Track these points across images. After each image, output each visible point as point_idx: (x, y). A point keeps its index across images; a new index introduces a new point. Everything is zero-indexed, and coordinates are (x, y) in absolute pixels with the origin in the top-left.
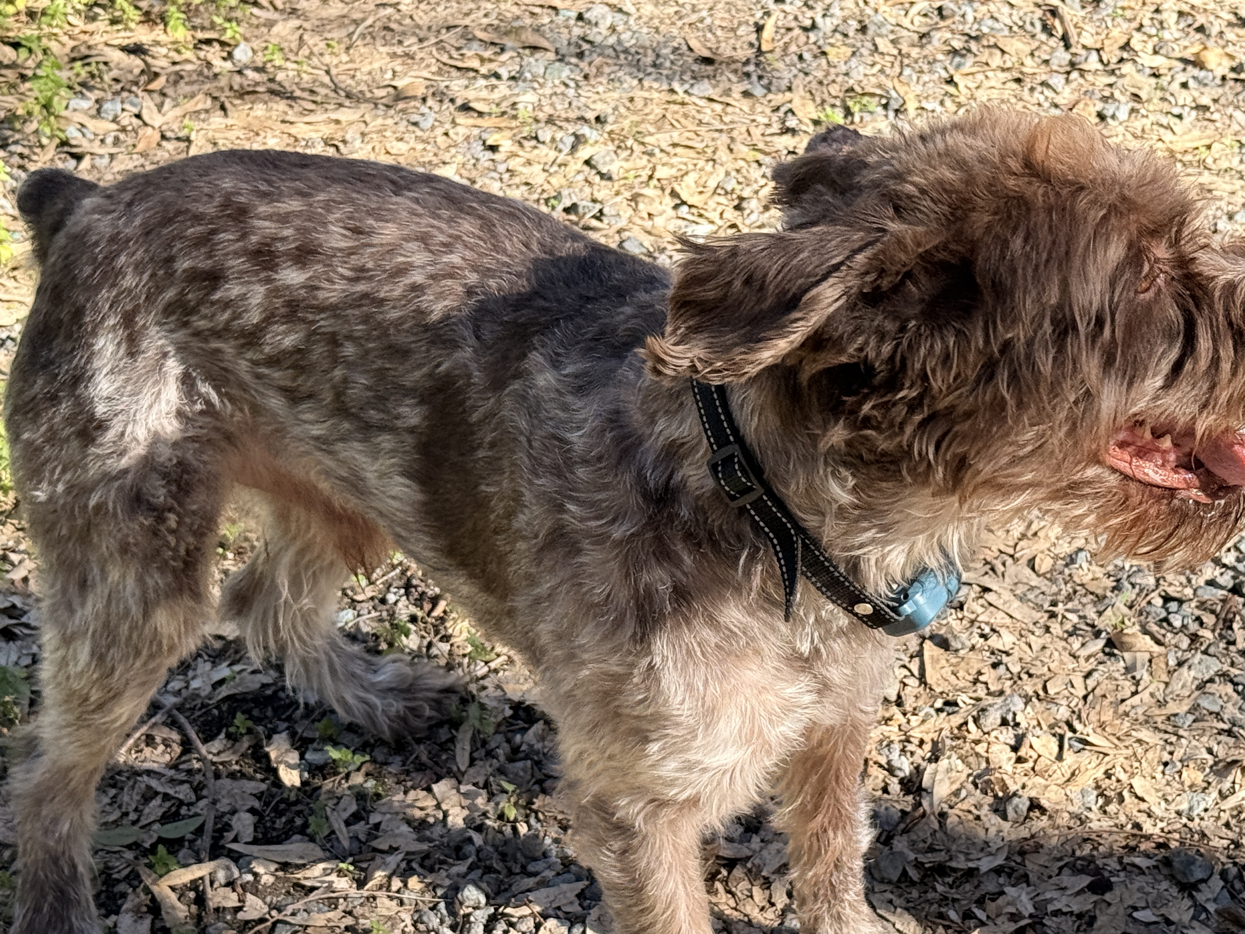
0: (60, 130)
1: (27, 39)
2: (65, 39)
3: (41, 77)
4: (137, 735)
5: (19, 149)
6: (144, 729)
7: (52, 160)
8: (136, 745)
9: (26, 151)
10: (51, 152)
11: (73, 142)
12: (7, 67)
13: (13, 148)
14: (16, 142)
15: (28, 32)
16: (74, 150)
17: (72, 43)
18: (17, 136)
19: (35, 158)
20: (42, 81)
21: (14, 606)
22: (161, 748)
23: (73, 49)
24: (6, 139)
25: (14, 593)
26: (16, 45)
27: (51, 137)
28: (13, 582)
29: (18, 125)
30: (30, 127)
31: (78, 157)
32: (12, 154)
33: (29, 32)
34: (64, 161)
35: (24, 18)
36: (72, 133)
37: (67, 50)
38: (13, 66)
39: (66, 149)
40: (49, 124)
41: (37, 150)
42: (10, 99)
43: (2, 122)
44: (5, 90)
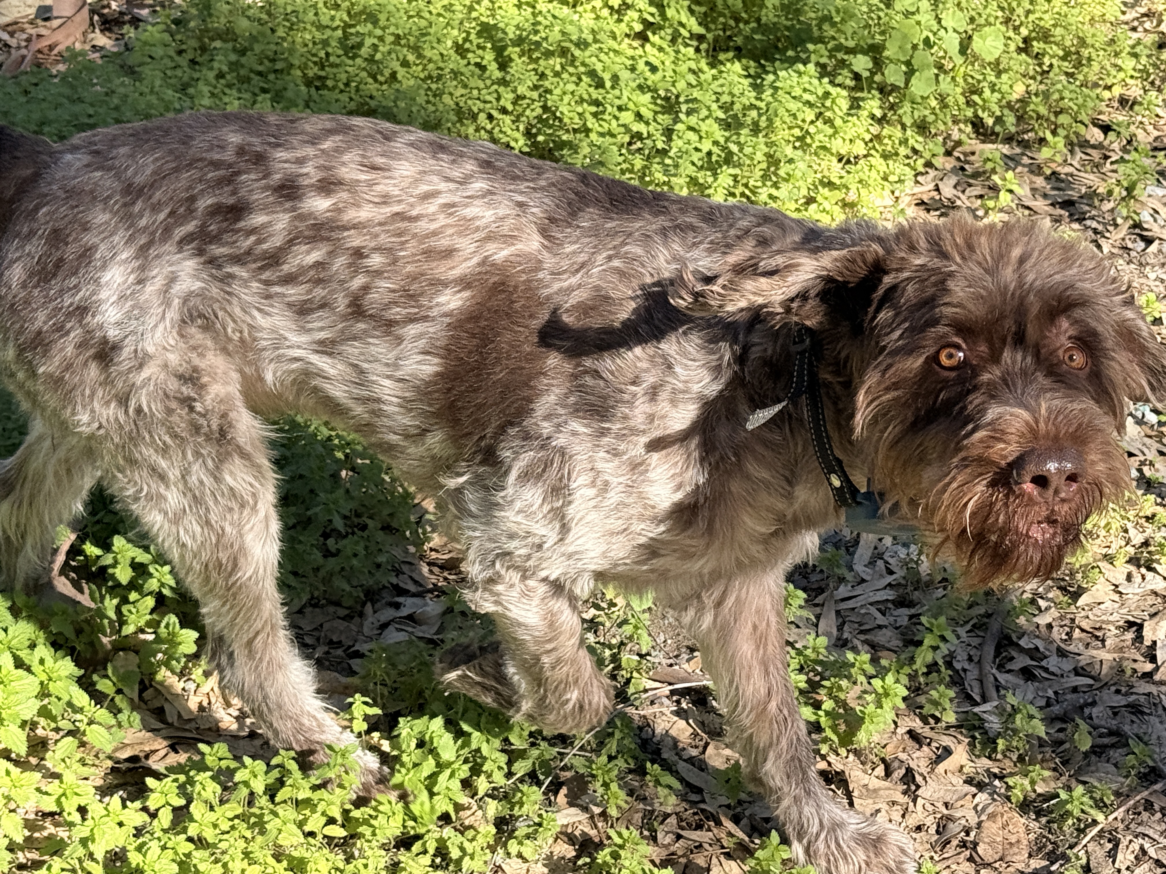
0: (1135, 212)
1: (1118, 125)
3: (1128, 161)
10: (1123, 231)
11: (1145, 226)
12: (1094, 147)
13: (1088, 223)
14: (1092, 218)
16: (1145, 233)
17: (1156, 133)
18: (1094, 212)
19: (1107, 235)
20: (1129, 165)
22: (1159, 815)
23: (1156, 139)
26: (1106, 129)
27: (1126, 218)
29: (1097, 203)
30: (1107, 206)
33: (1120, 117)
35: (1116, 104)
36: (1145, 216)
37: (1151, 139)
38: (1099, 146)
39: (1137, 231)
41: (1111, 228)
42: (1091, 177)
43: (1081, 197)
44: (1088, 168)
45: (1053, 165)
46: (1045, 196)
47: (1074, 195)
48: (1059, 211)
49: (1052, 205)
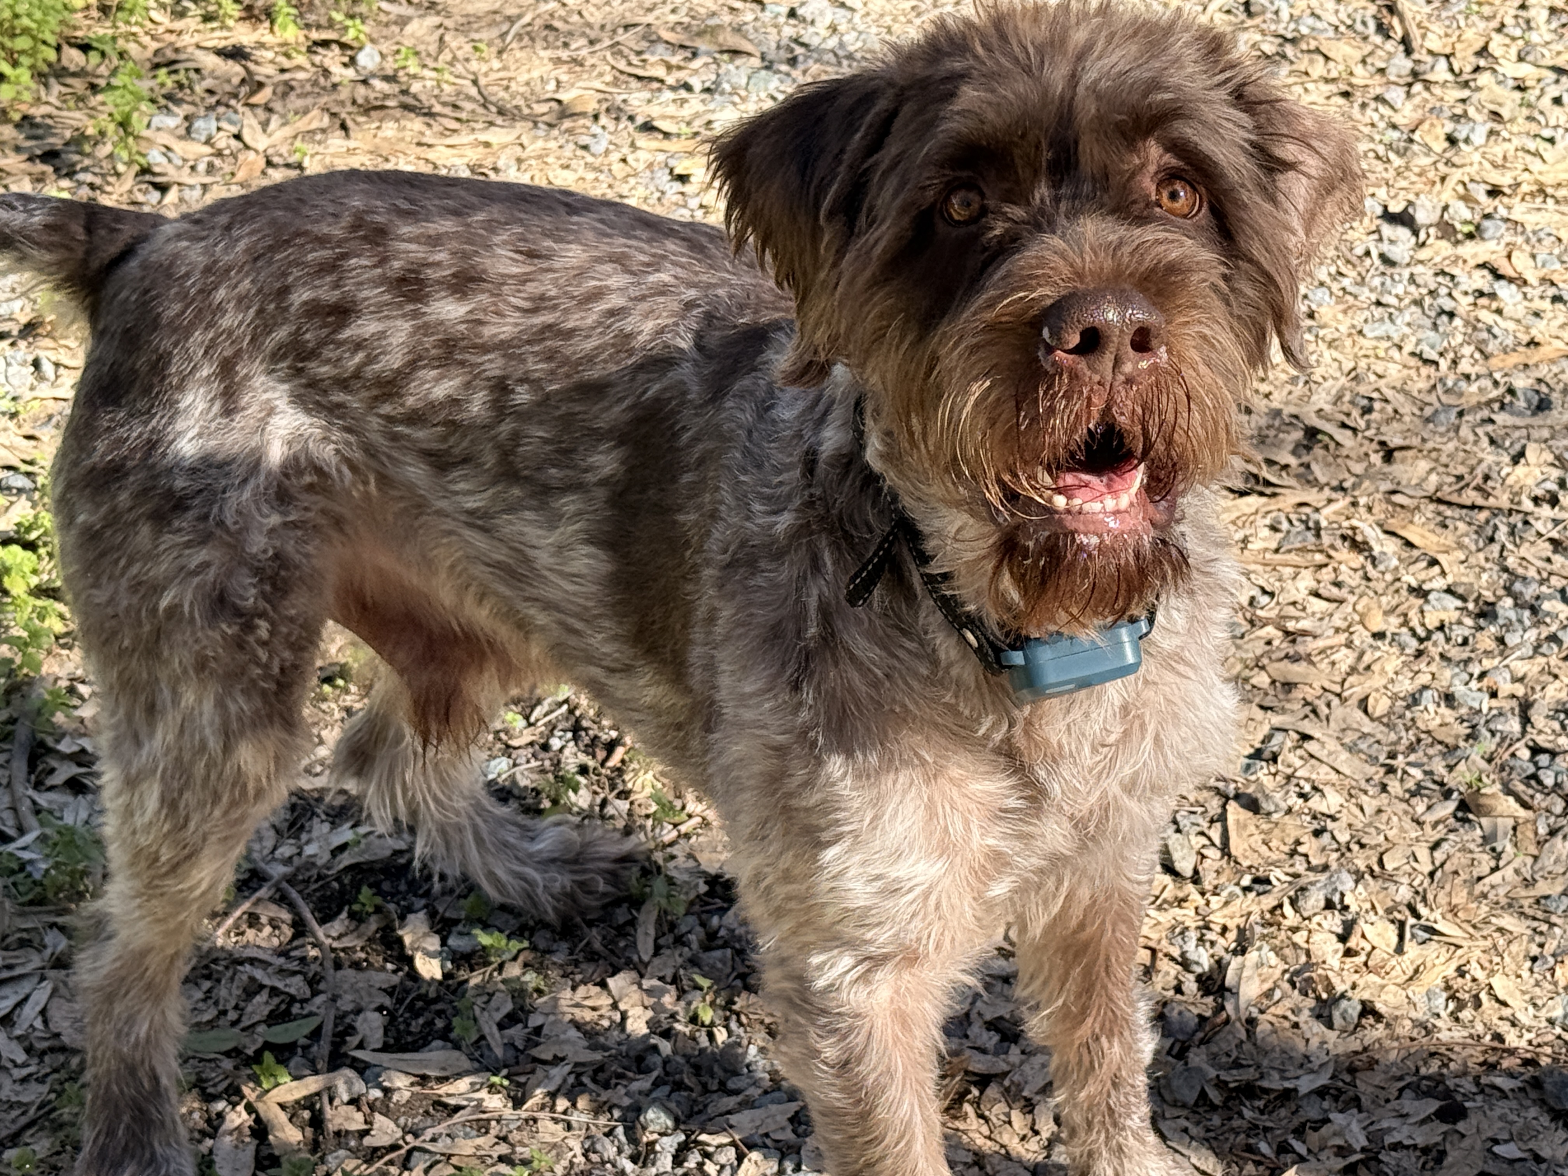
0: (139, 153)
1: (99, 40)
2: (146, 40)
3: (116, 88)
4: (238, 913)
5: (89, 178)
6: (246, 906)
7: (130, 192)
8: (236, 926)
9: (98, 181)
10: (128, 182)
11: (157, 169)
12: (74, 75)
13: (81, 176)
14: (85, 170)
15: (101, 32)
16: (158, 180)
17: (155, 45)
18: (87, 162)
19: (108, 189)
20: (118, 93)
21: (83, 751)
22: (268, 930)
23: (157, 52)
24: (73, 165)
25: (84, 735)
26: (85, 48)
27: (129, 164)
28: (82, 721)
29: (87, 148)
30: (104, 150)
31: (163, 189)
32: (80, 184)
33: (102, 30)
34: (145, 192)
35: (95, 14)
36: (155, 157)
37: (149, 54)
38: (80, 73)
39: (148, 177)
40: (126, 147)
41: (111, 179)
42: (77, 114)
43: (67, 144)
44: (72, 104)
45: (23, 108)
46: (18, 149)
47: (56, 142)
48: (40, 167)
49: (30, 159)
